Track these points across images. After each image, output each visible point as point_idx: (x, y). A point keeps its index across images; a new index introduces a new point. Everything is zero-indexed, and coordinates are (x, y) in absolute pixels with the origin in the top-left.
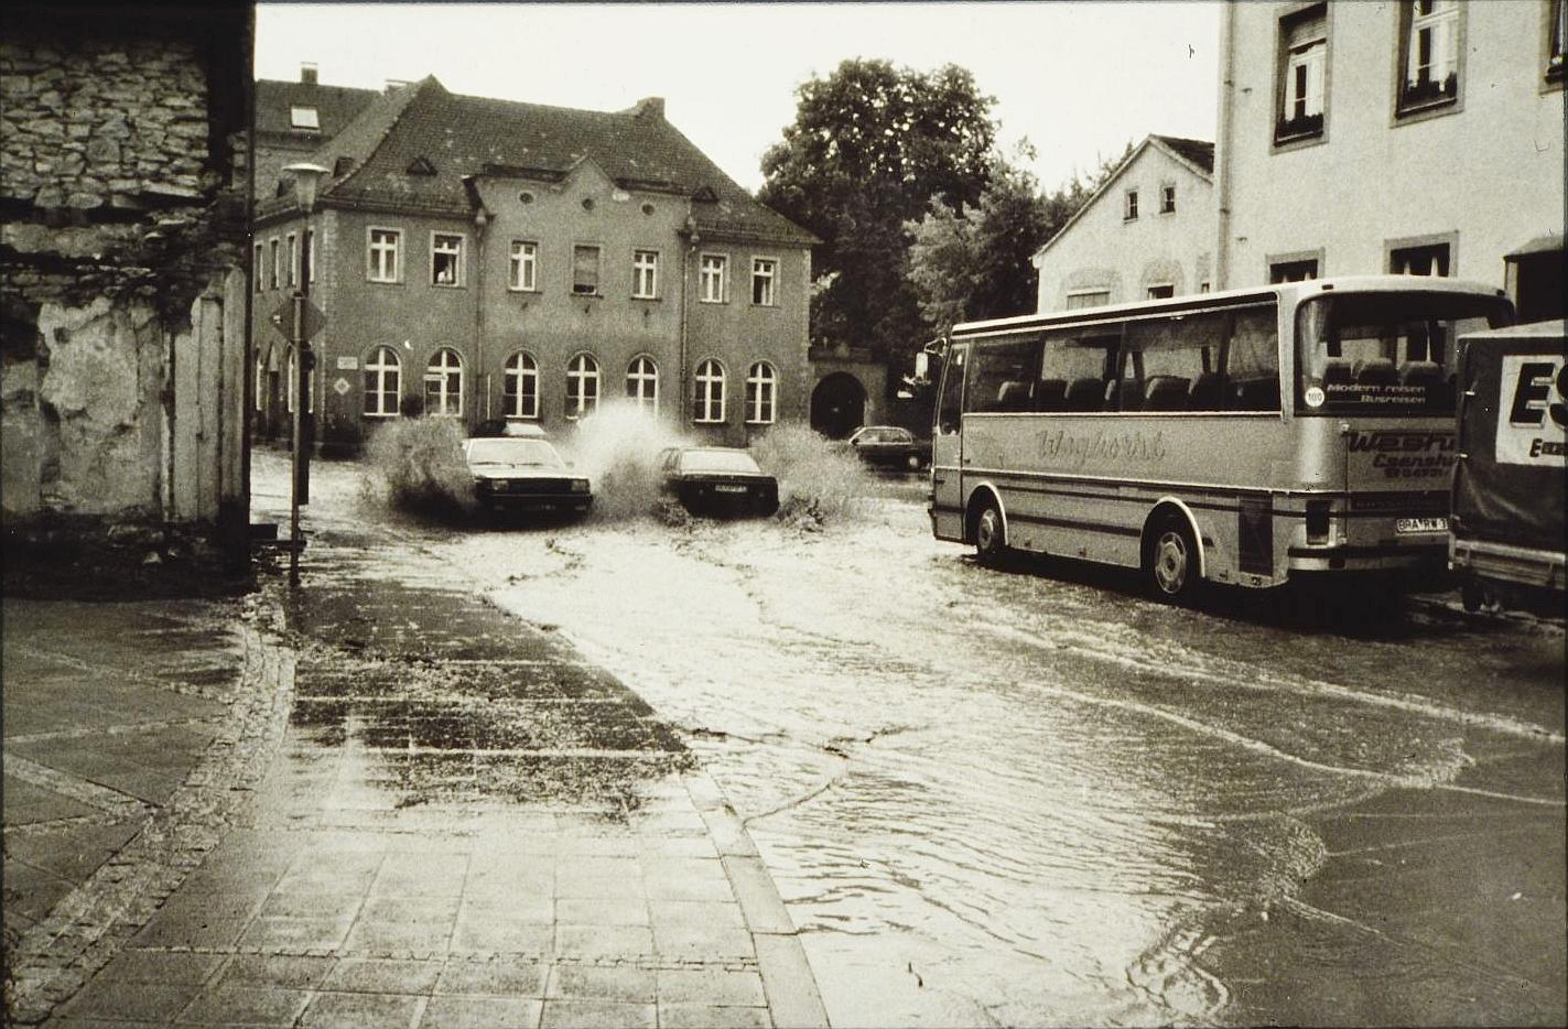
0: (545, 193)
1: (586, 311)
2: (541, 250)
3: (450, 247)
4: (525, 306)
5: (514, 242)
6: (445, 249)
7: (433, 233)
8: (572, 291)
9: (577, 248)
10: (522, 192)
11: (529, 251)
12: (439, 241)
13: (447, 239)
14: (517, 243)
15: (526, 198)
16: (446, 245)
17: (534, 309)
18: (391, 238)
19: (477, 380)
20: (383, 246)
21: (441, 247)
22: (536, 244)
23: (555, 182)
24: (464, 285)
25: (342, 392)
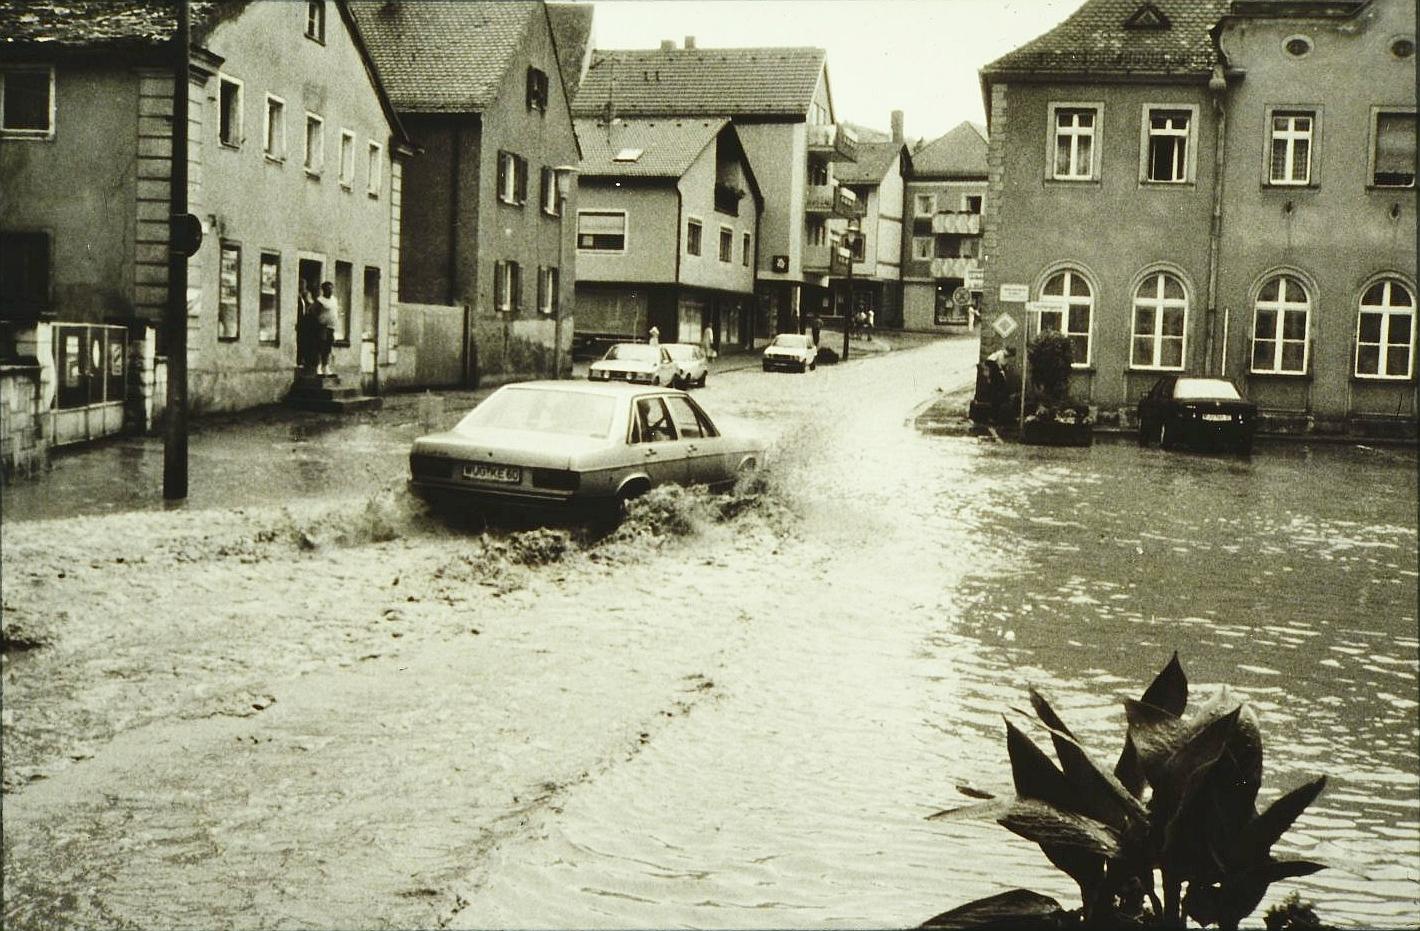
0: (1326, 38)
1: (1395, 213)
2: (1319, 123)
3: (1174, 127)
4: (1289, 208)
5: (1275, 113)
6: (1169, 130)
7: (1146, 108)
8: (1370, 182)
9: (1381, 116)
10: (1290, 39)
11: (1301, 126)
12: (1158, 119)
13: (1170, 114)
14: (1280, 115)
15: (1298, 48)
16: (1169, 123)
17: (1303, 213)
18: (1086, 118)
19: (1209, 316)
20: (1075, 130)
21: (1163, 127)
22: (1312, 114)
23: (1344, 19)
24: (1193, 179)
25: (1005, 334)
